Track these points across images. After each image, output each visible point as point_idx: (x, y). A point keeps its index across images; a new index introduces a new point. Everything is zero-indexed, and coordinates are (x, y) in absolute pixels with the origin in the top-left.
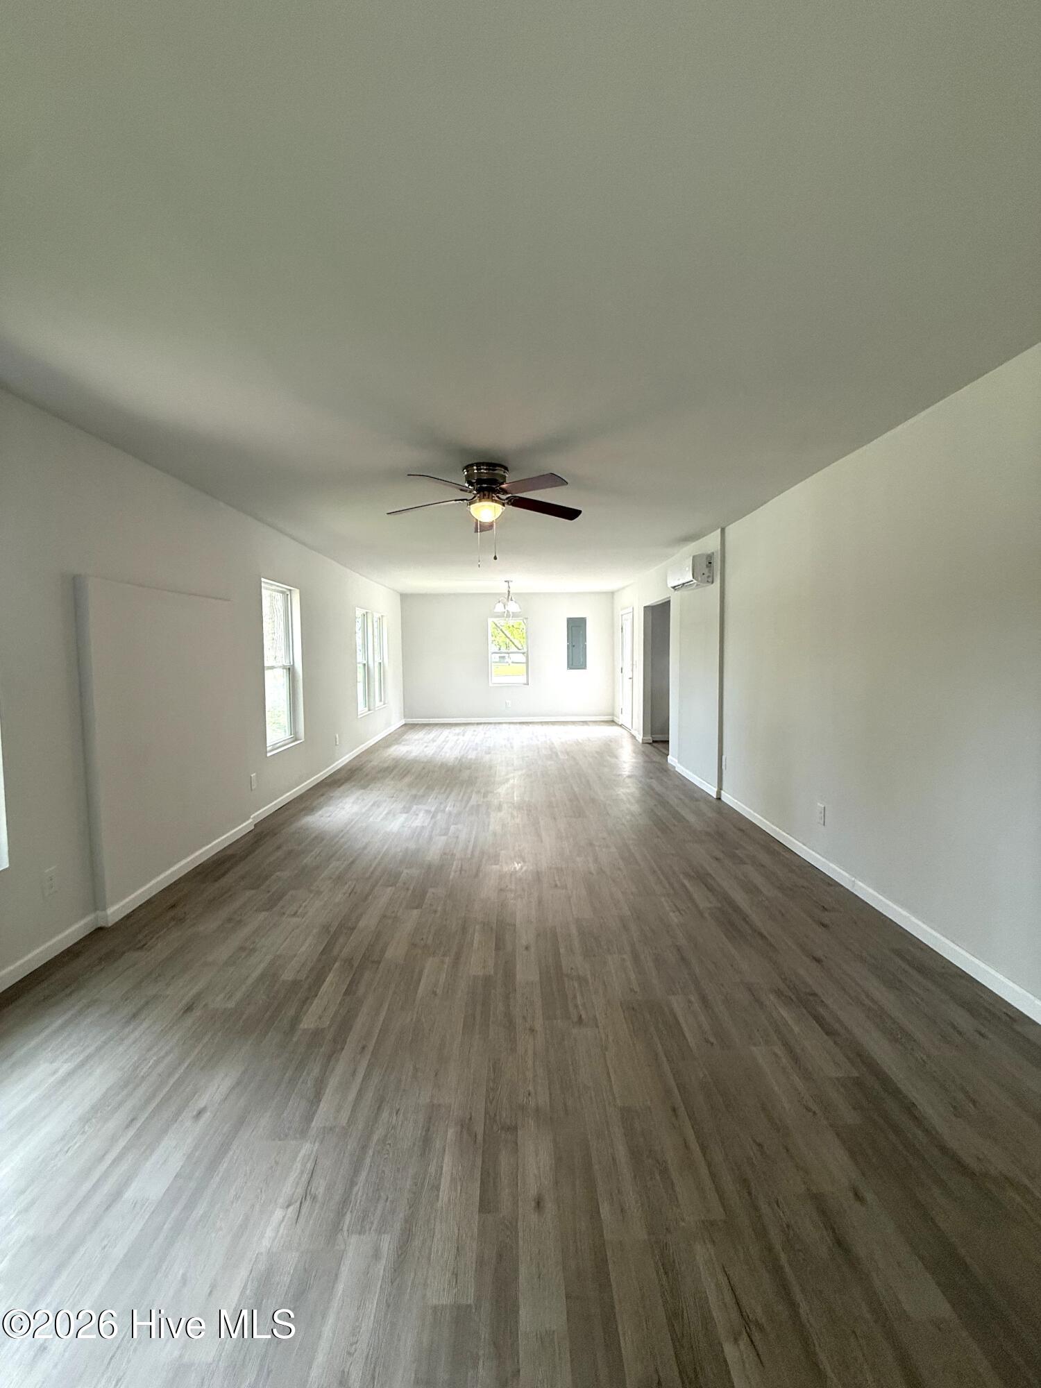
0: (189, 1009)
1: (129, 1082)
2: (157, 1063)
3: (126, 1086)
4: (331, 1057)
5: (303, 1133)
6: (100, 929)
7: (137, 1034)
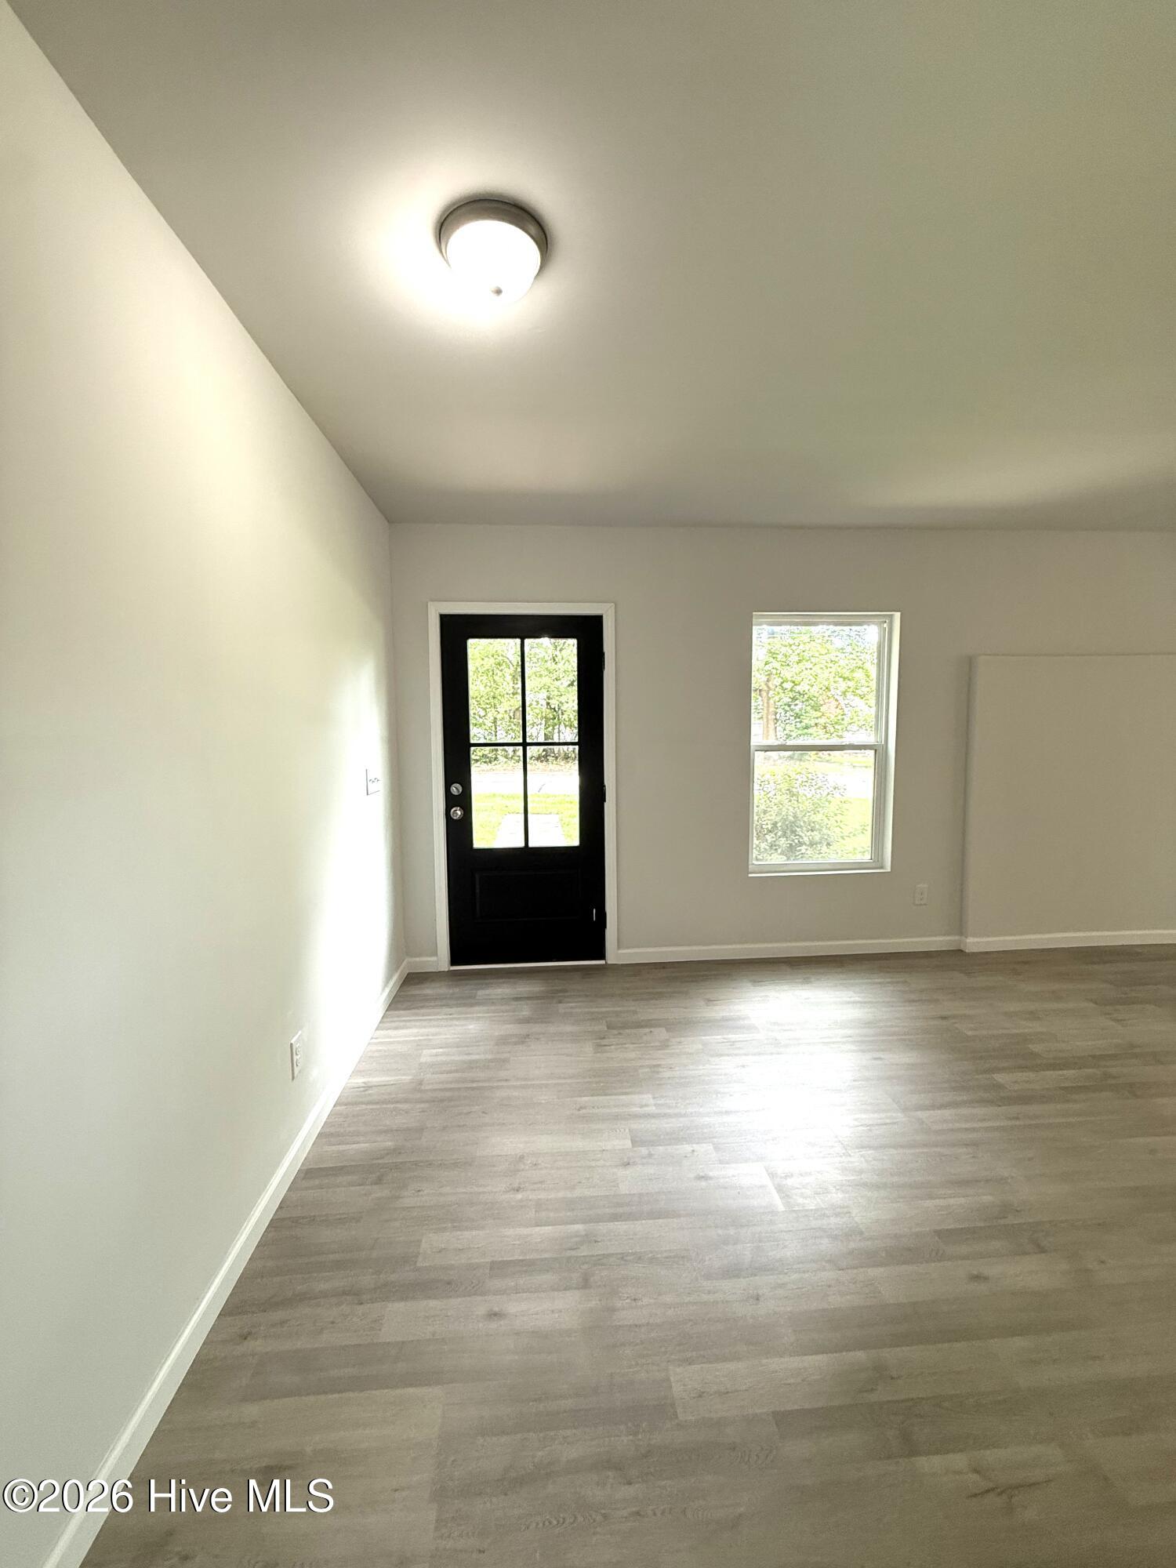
0: (944, 1018)
1: (868, 1024)
2: (892, 1026)
3: (866, 1024)
4: (983, 1102)
5: (905, 1110)
6: (962, 951)
7: (902, 1008)
